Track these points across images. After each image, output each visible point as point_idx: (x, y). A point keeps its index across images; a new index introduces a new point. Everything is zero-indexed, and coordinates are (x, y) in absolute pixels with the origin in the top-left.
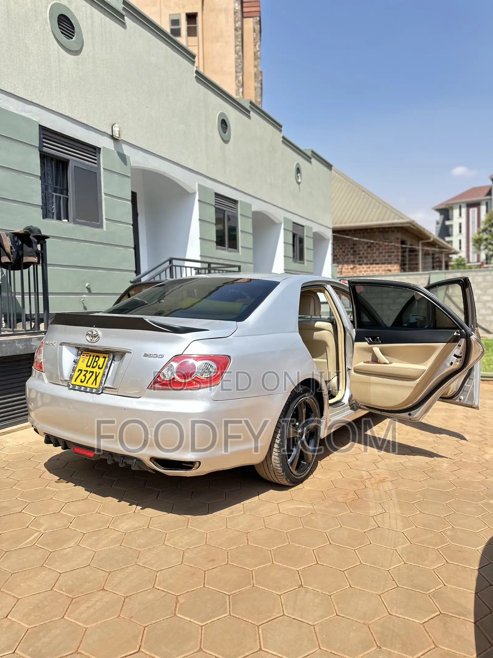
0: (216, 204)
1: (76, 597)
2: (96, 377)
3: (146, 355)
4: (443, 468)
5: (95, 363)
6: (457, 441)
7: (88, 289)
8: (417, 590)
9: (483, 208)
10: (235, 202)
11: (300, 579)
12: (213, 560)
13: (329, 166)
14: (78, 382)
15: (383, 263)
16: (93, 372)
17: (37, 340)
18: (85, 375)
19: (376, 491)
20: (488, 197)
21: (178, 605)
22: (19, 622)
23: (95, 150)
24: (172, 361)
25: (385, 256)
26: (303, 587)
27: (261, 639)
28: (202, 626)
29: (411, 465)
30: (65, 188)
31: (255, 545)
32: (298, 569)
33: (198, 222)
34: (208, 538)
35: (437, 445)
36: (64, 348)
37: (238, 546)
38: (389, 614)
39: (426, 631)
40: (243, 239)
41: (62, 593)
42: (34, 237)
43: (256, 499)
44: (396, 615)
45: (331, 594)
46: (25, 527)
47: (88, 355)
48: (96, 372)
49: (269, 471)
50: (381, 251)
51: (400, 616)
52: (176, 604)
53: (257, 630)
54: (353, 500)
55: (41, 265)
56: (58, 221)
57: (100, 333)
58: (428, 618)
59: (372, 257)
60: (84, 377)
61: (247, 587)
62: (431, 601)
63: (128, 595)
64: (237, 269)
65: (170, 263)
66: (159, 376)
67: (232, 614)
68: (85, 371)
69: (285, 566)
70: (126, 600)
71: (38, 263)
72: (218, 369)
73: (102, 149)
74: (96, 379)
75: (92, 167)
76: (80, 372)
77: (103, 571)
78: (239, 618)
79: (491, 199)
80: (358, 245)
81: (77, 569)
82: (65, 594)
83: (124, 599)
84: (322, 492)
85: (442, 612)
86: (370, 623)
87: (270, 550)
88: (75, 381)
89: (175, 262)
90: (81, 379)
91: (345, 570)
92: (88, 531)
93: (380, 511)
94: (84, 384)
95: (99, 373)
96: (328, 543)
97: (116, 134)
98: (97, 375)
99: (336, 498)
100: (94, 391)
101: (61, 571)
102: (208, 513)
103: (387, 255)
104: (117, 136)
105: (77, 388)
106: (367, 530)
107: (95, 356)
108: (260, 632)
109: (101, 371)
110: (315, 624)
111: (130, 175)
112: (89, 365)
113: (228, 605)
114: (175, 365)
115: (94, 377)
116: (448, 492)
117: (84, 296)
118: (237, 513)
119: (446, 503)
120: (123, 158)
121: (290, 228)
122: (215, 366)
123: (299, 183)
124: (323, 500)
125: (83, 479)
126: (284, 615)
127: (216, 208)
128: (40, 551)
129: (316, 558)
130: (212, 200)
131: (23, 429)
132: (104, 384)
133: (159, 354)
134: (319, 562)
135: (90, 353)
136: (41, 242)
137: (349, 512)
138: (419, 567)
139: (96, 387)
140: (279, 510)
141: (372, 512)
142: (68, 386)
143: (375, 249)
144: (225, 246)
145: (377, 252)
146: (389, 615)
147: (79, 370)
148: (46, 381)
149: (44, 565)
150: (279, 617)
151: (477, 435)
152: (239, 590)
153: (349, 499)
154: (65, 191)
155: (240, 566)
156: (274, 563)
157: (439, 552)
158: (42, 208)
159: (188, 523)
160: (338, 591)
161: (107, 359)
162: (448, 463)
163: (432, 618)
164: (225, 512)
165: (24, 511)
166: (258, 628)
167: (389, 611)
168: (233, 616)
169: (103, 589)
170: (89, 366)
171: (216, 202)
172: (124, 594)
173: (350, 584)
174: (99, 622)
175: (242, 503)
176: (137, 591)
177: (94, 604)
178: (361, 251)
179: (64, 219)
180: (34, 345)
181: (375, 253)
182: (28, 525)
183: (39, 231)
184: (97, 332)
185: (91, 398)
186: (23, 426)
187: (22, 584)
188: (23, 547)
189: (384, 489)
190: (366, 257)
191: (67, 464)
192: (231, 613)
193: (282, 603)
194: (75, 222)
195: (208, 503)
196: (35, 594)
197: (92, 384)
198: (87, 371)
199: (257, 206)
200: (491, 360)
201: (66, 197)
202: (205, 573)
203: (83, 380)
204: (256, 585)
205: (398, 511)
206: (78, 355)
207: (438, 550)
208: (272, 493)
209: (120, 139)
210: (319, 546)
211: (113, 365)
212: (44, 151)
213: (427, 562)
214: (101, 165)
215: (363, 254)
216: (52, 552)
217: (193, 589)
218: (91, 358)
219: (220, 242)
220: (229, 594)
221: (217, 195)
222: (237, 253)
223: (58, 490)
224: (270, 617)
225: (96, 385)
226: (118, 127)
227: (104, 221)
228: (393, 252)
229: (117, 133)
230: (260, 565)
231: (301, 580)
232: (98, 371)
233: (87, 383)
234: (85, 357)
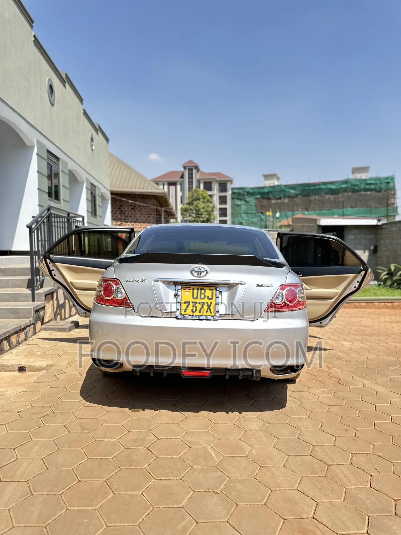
0: (48, 160)
3: (258, 286)
5: (203, 295)
9: (179, 187)
10: (58, 159)
13: (107, 140)
14: (189, 312)
15: (144, 222)
16: (204, 303)
18: (194, 306)
20: (181, 179)
24: (280, 289)
25: (145, 217)
33: (37, 174)
40: (63, 193)
47: (190, 288)
48: (207, 303)
50: (142, 212)
57: (208, 269)
59: (135, 217)
60: (195, 308)
65: (48, 211)
68: (193, 302)
74: (209, 308)
76: (187, 304)
79: (183, 181)
80: (123, 207)
88: (185, 312)
90: (192, 310)
94: (197, 313)
98: (209, 305)
100: (209, 318)
103: (146, 216)
107: (200, 289)
109: (213, 301)
112: (195, 296)
114: (283, 292)
115: (206, 307)
121: (89, 188)
123: (92, 150)
127: (48, 163)
130: (45, 155)
133: (269, 284)
135: (193, 287)
139: (213, 314)
143: (137, 211)
144: (52, 198)
145: (139, 214)
147: (185, 303)
161: (214, 291)
170: (197, 298)
171: (48, 158)
178: (126, 211)
181: (137, 214)
184: (204, 268)
190: (131, 217)
197: (206, 313)
198: (196, 302)
199: (71, 166)
203: (194, 310)
206: (178, 289)
215: (128, 214)
218: (195, 291)
219: (50, 194)
221: (48, 152)
222: (60, 205)
225: (211, 313)
228: (151, 214)
232: (209, 302)
233: (200, 312)
234: (187, 290)
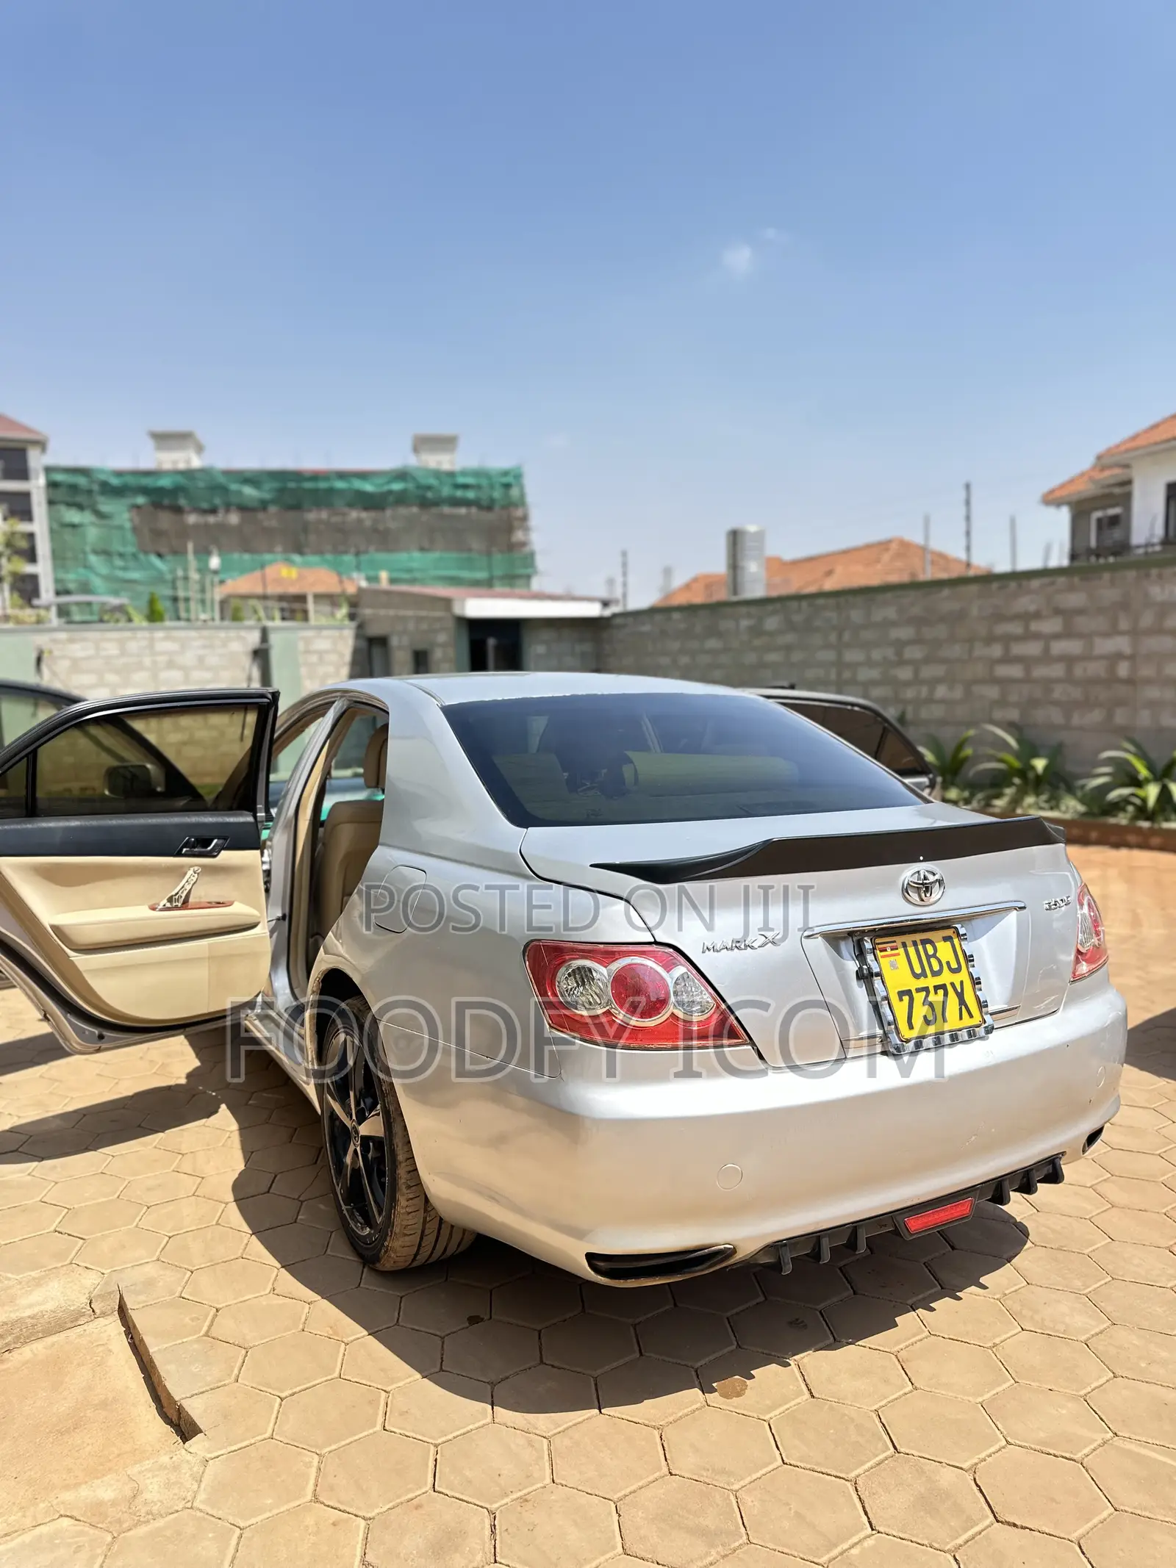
2: (960, 996)
5: (933, 961)
14: (922, 1029)
16: (943, 987)
18: (926, 1002)
47: (896, 946)
48: (953, 984)
60: (928, 1007)
68: (918, 990)
74: (962, 1002)
88: (911, 1027)
90: (925, 1017)
94: (940, 1026)
95: (962, 983)
98: (959, 991)
105: (927, 1043)
107: (919, 942)
109: (963, 975)
112: (918, 971)
115: (953, 1000)
135: (899, 939)
139: (976, 1020)
147: (901, 994)
161: (956, 941)
170: (924, 974)
197: (961, 1018)
198: (926, 989)
203: (930, 1017)
218: (911, 949)
225: (971, 1016)
232: (956, 979)
233: (944, 1020)
234: (889, 952)
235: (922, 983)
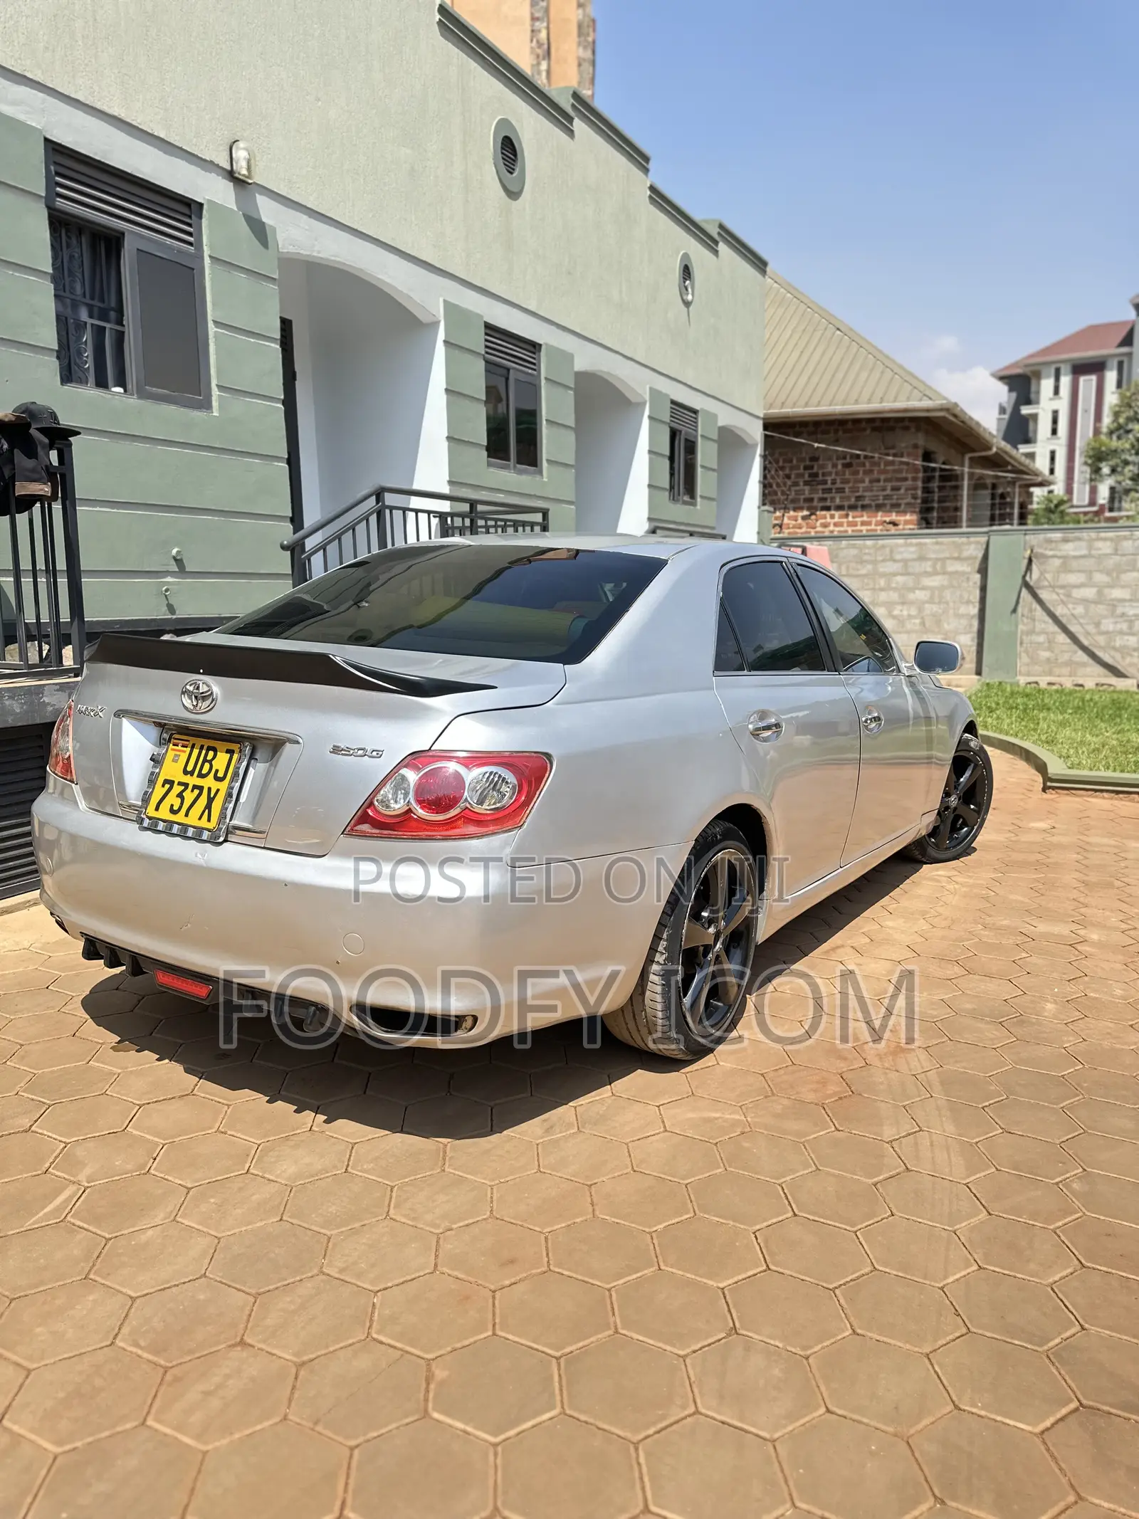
0: (487, 353)
1: (174, 1363)
2: (210, 800)
3: (336, 750)
4: (1046, 1014)
5: (207, 766)
6: (1070, 945)
7: (179, 561)
8: (1017, 1342)
9: (1111, 376)
10: (534, 347)
11: (729, 1311)
12: (512, 1262)
13: (760, 264)
14: (164, 813)
15: (879, 507)
16: (201, 788)
17: (58, 690)
18: (180, 795)
19: (893, 1075)
20: (1125, 350)
21: (432, 1386)
22: (33, 1437)
23: (187, 209)
24: (405, 766)
25: (884, 489)
26: (737, 1334)
27: (646, 1479)
28: (495, 1445)
29: (969, 1006)
30: (113, 304)
31: (613, 1219)
32: (721, 1285)
33: (444, 397)
34: (495, 1198)
35: (1024, 955)
36: (127, 726)
37: (569, 1223)
38: (956, 1407)
39: (1052, 1456)
40: (551, 442)
41: (140, 1352)
42: (41, 430)
43: (605, 1092)
44: (974, 1410)
45: (809, 1352)
46: (40, 1172)
47: (187, 743)
48: (209, 789)
49: (637, 1027)
50: (875, 475)
51: (983, 1413)
52: (428, 1384)
53: (634, 1455)
54: (840, 1098)
55: (60, 500)
56: (101, 390)
57: (216, 689)
58: (1052, 1420)
59: (854, 490)
60: (179, 800)
61: (600, 1336)
62: (1054, 1371)
63: (305, 1358)
64: (538, 517)
65: (378, 502)
66: (371, 804)
67: (568, 1412)
68: (180, 784)
69: (689, 1275)
70: (302, 1373)
71: (54, 497)
72: (521, 786)
73: (205, 207)
74: (209, 806)
75: (180, 251)
76: (167, 786)
77: (239, 1290)
78: (586, 1422)
79: (1130, 355)
80: (821, 462)
81: (175, 1285)
82: (145, 1355)
83: (294, 1370)
84: (762, 1075)
85: (1084, 1402)
86: (912, 1431)
87: (650, 1233)
88: (157, 809)
89: (390, 499)
90: (172, 806)
91: (836, 1288)
92: (196, 1182)
93: (908, 1127)
94: (180, 817)
95: (218, 790)
96: (790, 1214)
97: (242, 167)
98: (212, 796)
99: (797, 1093)
100: (206, 835)
101: (136, 1292)
102: (492, 1132)
103: (889, 485)
104: (244, 172)
105: (161, 826)
106: (881, 1178)
107: (205, 747)
108: (642, 1460)
109: (223, 786)
110: (776, 1435)
111: (276, 276)
112: (190, 768)
113: (557, 1385)
114: (412, 777)
115: (203, 801)
116: (1063, 1076)
117: (169, 579)
118: (560, 1133)
119: (1062, 1105)
120: (259, 230)
121: (665, 416)
122: (511, 778)
123: (687, 304)
124: (766, 1097)
125: (181, 1041)
126: (697, 1412)
127: (487, 362)
128: (79, 1237)
129: (762, 1253)
130: (478, 341)
131: (30, 906)
132: (230, 820)
133: (369, 749)
134: (772, 1267)
135: (193, 740)
136: (59, 444)
137: (833, 1129)
138: (1015, 1277)
139: (211, 825)
140: (663, 1122)
141: (889, 1132)
142: (140, 821)
143: (861, 470)
144: (508, 460)
145: (867, 480)
146: (956, 1411)
147: (166, 782)
148: (82, 805)
149: (92, 1276)
150: (685, 1418)
151: (1116, 929)
152: (581, 1344)
153: (830, 1096)
154: (113, 315)
155: (580, 1277)
156: (662, 1267)
157: (1059, 1237)
158: (58, 358)
159: (444, 1159)
160: (825, 1344)
161: (236, 756)
162: (1056, 1003)
163: (1062, 1419)
164: (532, 1129)
165: (36, 1127)
166: (637, 1449)
167: (954, 1398)
168: (571, 1416)
169: (242, 1343)
170: (192, 773)
171: (487, 347)
172: (295, 1355)
173: (851, 1326)
174: (237, 1436)
175: (571, 1104)
176: (327, 1347)
177: (219, 1386)
178: (830, 474)
179: (115, 386)
180: (48, 704)
181: (863, 481)
182: (47, 1165)
183: (54, 416)
184: (208, 686)
185: (199, 855)
186: (29, 899)
187: (38, 1330)
188: (36, 1226)
189: (910, 1070)
190: (841, 490)
191: (139, 1001)
192: (566, 1407)
193: (689, 1378)
194: (142, 395)
195: (492, 1104)
196: (70, 1358)
197: (200, 819)
198: (186, 785)
199: (585, 359)
200: (1128, 741)
201: (119, 328)
202: (494, 1297)
203: (176, 808)
204: (623, 1329)
205: (950, 1128)
206: (162, 742)
207: (1055, 1233)
208: (641, 1078)
209: (250, 181)
210: (770, 1223)
211: (251, 771)
212: (57, 207)
213: (1032, 1266)
214: (205, 248)
215: (834, 482)
216: (111, 1239)
217: (466, 1342)
218: (196, 752)
219: (496, 448)
220: (558, 1354)
221: (490, 329)
222: (538, 478)
223: (119, 1071)
224: (663, 1418)
225: (209, 820)
226: (246, 149)
227: (215, 392)
228: (906, 479)
229: (244, 164)
230: (630, 1275)
231: (731, 1316)
232: (215, 785)
233: (187, 815)
234: (180, 748)
235: (187, 779)
